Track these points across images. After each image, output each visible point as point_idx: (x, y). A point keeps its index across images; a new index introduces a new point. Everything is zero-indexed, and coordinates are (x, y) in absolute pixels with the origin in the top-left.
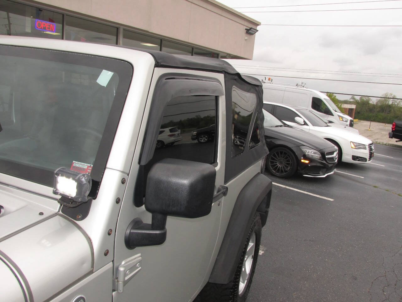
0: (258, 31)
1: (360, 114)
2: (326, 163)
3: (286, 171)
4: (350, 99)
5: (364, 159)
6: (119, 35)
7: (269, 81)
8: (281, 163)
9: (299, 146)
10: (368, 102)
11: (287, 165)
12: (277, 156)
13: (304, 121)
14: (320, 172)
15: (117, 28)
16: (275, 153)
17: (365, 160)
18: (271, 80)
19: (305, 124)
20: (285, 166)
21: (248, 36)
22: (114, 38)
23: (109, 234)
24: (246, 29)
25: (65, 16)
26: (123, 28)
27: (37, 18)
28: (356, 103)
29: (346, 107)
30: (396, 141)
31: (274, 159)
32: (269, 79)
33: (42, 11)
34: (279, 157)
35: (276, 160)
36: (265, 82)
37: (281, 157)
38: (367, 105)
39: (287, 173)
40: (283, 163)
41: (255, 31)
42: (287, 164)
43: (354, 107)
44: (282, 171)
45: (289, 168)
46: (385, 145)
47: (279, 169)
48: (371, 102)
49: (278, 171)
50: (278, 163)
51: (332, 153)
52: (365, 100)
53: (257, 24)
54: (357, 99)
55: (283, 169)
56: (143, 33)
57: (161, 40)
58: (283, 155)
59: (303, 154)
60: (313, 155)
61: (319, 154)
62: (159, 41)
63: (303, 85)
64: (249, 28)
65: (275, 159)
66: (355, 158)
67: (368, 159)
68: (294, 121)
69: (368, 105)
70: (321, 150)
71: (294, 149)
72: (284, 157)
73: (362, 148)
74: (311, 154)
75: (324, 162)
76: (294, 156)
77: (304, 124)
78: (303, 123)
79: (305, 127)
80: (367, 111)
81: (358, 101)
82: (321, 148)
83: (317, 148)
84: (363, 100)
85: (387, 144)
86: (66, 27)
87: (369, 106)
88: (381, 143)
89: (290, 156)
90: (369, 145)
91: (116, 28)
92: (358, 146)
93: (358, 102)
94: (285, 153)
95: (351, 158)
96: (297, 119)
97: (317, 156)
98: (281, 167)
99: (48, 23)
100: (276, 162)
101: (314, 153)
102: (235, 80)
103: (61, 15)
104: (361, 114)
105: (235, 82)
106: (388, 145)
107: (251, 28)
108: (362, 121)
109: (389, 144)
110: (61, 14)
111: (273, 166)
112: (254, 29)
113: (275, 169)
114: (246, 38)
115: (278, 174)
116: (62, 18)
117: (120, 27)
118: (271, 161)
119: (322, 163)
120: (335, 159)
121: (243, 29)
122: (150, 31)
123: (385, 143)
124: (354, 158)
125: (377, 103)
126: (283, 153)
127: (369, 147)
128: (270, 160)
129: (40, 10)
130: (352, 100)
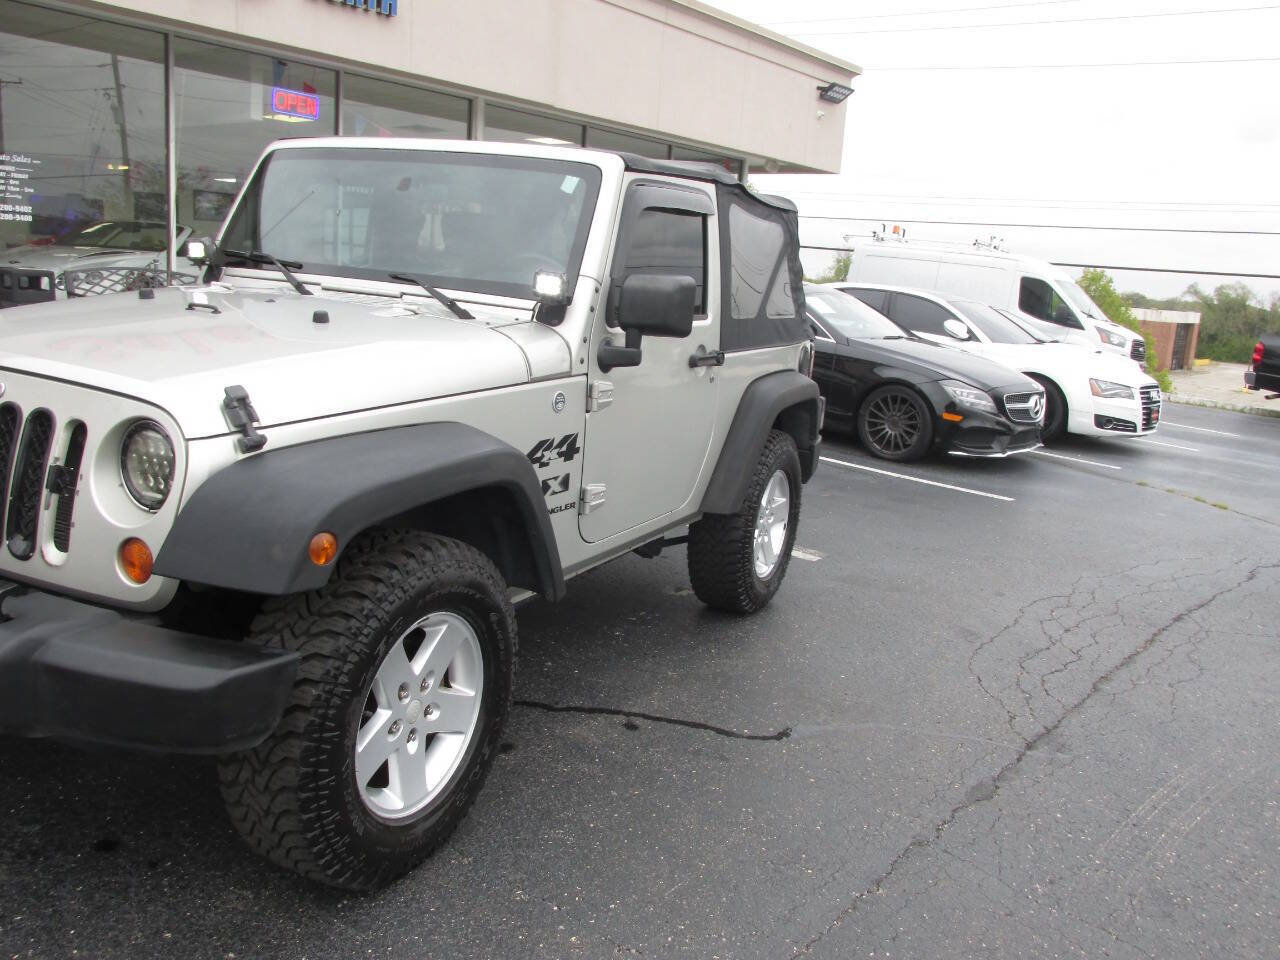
0: (853, 91)
1: (1217, 343)
2: (1008, 422)
3: (906, 446)
4: (1185, 293)
5: (1127, 425)
6: (474, 115)
7: (895, 236)
8: (894, 425)
9: (937, 380)
10: (1246, 300)
11: (911, 431)
12: (884, 408)
13: (969, 331)
14: (993, 445)
15: (470, 101)
16: (880, 402)
17: (1132, 427)
18: (901, 233)
19: (972, 337)
20: (907, 432)
21: (824, 105)
22: (464, 126)
23: (585, 341)
24: (819, 88)
25: (342, 77)
26: (486, 100)
27: (275, 85)
28: (1205, 305)
29: (1169, 321)
30: (1267, 397)
31: (876, 417)
32: (896, 230)
33: (284, 64)
34: (889, 410)
35: (883, 419)
36: (882, 240)
37: (894, 410)
38: (1239, 311)
39: (910, 448)
40: (900, 425)
41: (845, 92)
42: (911, 426)
43: (1194, 318)
44: (897, 447)
45: (915, 438)
46: (1242, 411)
47: (889, 442)
48: (1252, 303)
49: (887, 446)
50: (886, 426)
51: (1025, 398)
52: (1234, 296)
53: (850, 73)
54: (1206, 294)
55: (899, 440)
56: (535, 111)
57: (584, 128)
58: (897, 406)
59: (947, 403)
60: (974, 400)
61: (990, 399)
62: (580, 130)
63: (995, 242)
64: (826, 85)
65: (880, 414)
66: (1104, 421)
67: (1140, 426)
68: (942, 332)
69: (1243, 313)
70: (993, 389)
71: (926, 389)
72: (899, 411)
73: (1123, 395)
74: (968, 399)
75: (1003, 419)
76: (924, 406)
77: (968, 339)
78: (966, 336)
79: (971, 344)
80: (1240, 332)
81: (1212, 300)
82: (993, 384)
83: (984, 384)
84: (1227, 295)
85: (1245, 410)
86: (345, 104)
87: (1246, 317)
88: (1228, 407)
89: (915, 405)
90: (1142, 388)
91: (467, 102)
92: (1110, 390)
93: (1209, 302)
94: (904, 401)
95: (1092, 421)
96: (949, 324)
97: (986, 404)
98: (896, 436)
99: (303, 95)
100: (883, 424)
101: (977, 397)
102: (736, 194)
103: (333, 74)
104: (1221, 341)
105: (735, 198)
106: (1250, 413)
107: (833, 85)
108: (1223, 365)
109: (1251, 409)
110: (331, 70)
111: (874, 434)
112: (845, 88)
113: (879, 442)
114: (820, 113)
115: (887, 453)
116: (333, 82)
117: (477, 98)
118: (869, 422)
119: (998, 423)
120: (1032, 415)
121: (810, 88)
122: (558, 105)
123: (1240, 406)
124: (1101, 421)
125: (1274, 305)
126: (899, 401)
127: (1142, 393)
128: (867, 418)
129: (281, 63)
130: (1190, 299)
